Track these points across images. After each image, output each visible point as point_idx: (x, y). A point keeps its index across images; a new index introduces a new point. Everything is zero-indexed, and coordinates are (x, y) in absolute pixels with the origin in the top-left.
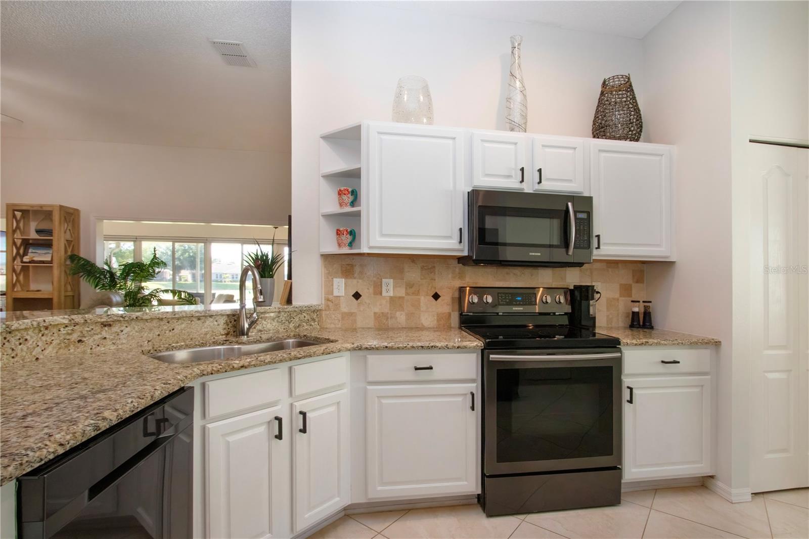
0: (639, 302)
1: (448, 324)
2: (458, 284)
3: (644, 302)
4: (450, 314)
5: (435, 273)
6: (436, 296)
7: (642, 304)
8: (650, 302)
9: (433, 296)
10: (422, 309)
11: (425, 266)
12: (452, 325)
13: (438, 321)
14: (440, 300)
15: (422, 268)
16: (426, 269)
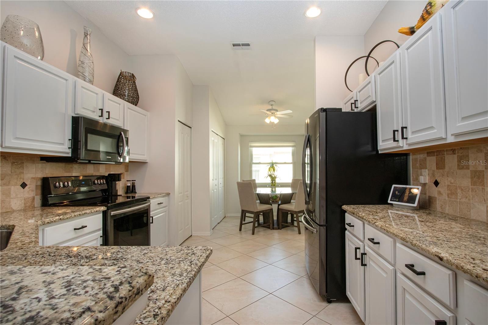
0: (130, 181)
1: (32, 205)
2: (41, 175)
3: (132, 181)
4: (34, 198)
5: (23, 168)
6: (24, 185)
7: (131, 182)
8: (135, 181)
9: (21, 186)
10: (12, 196)
11: (16, 162)
12: (36, 206)
13: (25, 204)
14: (27, 187)
15: (13, 163)
16: (16, 164)
